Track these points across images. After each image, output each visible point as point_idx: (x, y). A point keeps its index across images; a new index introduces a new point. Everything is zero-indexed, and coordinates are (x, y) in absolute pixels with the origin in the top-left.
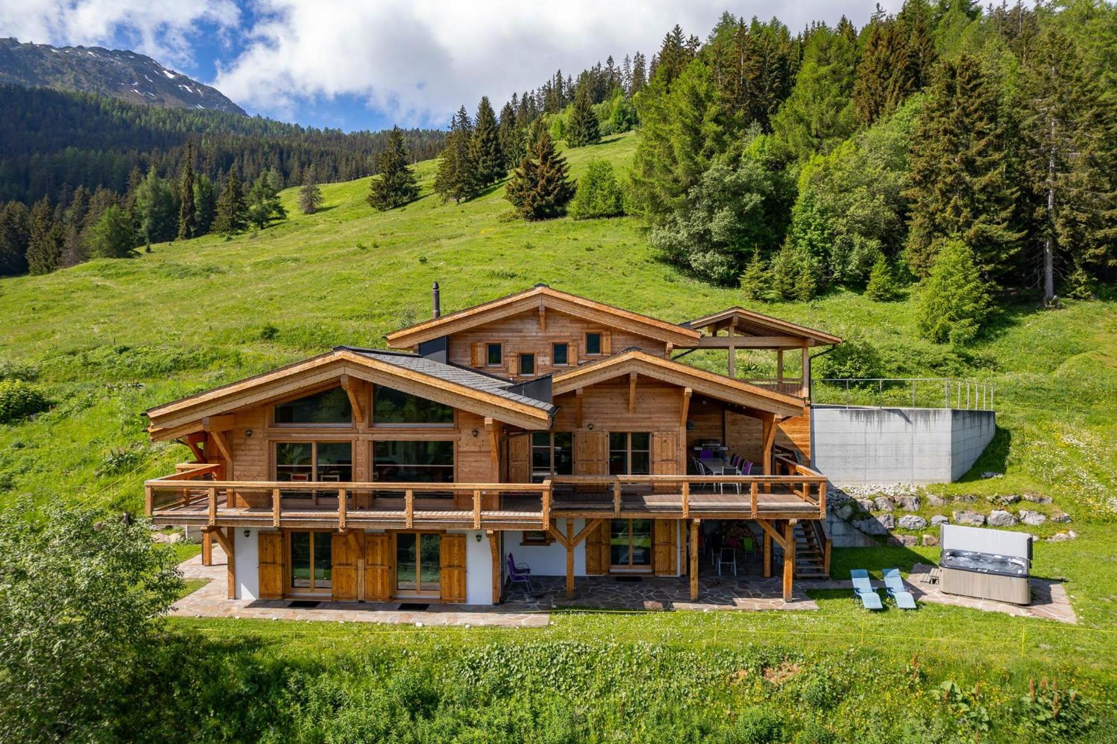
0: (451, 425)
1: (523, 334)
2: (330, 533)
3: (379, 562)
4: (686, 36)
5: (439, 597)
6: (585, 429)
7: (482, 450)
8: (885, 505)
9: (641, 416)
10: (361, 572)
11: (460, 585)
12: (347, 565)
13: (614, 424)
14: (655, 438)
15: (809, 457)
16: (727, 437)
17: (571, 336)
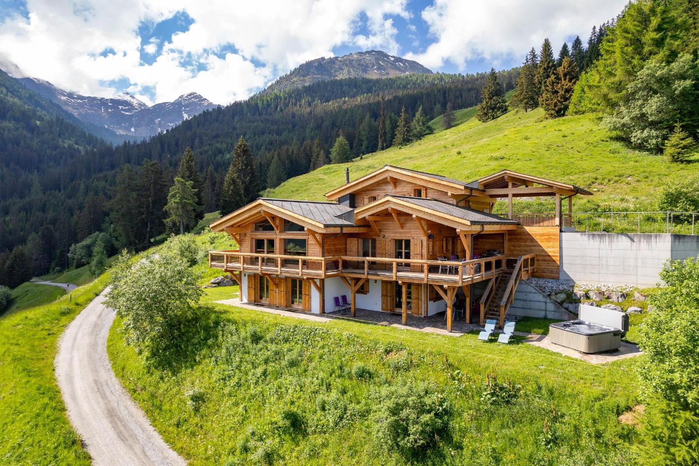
1: (386, 191)
3: (283, 291)
5: (302, 308)
6: (381, 237)
8: (595, 296)
9: (406, 231)
10: (277, 294)
11: (308, 303)
14: (411, 243)
15: (558, 263)
17: (407, 191)
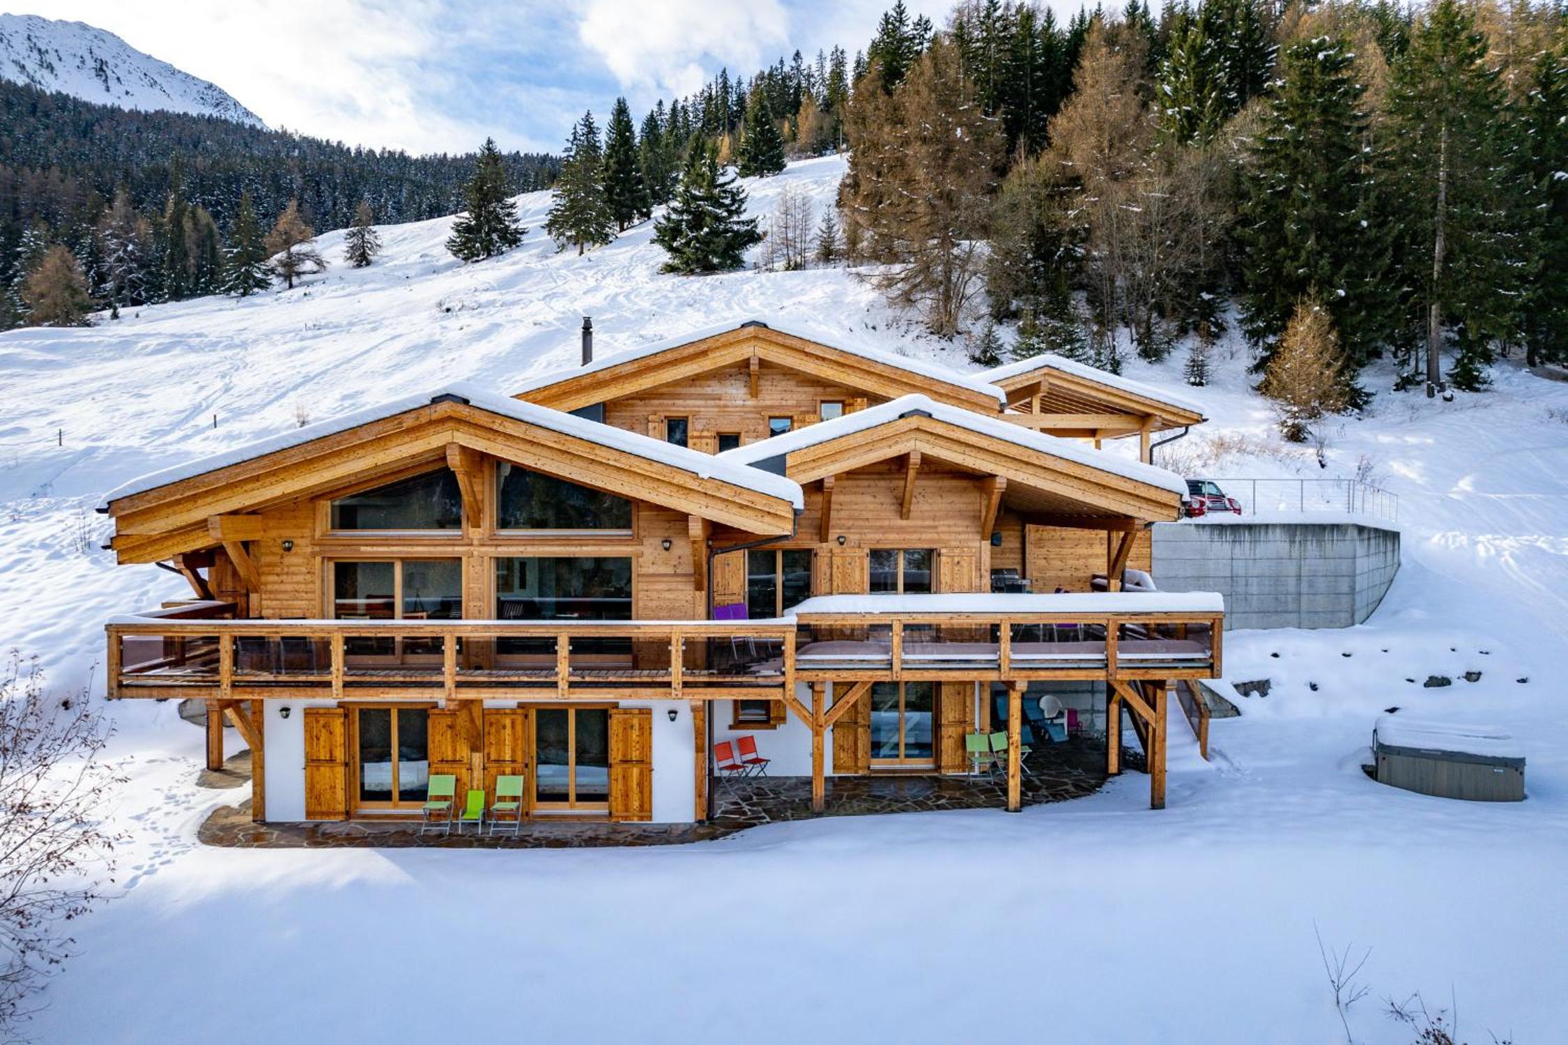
0: (629, 532)
1: (722, 403)
2: (426, 710)
3: (508, 757)
4: (912, 16)
5: (606, 812)
6: (832, 544)
7: (679, 571)
9: (920, 523)
10: (478, 774)
11: (641, 792)
12: (454, 761)
13: (880, 536)
14: (943, 559)
16: (1028, 567)
17: (798, 406)
